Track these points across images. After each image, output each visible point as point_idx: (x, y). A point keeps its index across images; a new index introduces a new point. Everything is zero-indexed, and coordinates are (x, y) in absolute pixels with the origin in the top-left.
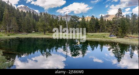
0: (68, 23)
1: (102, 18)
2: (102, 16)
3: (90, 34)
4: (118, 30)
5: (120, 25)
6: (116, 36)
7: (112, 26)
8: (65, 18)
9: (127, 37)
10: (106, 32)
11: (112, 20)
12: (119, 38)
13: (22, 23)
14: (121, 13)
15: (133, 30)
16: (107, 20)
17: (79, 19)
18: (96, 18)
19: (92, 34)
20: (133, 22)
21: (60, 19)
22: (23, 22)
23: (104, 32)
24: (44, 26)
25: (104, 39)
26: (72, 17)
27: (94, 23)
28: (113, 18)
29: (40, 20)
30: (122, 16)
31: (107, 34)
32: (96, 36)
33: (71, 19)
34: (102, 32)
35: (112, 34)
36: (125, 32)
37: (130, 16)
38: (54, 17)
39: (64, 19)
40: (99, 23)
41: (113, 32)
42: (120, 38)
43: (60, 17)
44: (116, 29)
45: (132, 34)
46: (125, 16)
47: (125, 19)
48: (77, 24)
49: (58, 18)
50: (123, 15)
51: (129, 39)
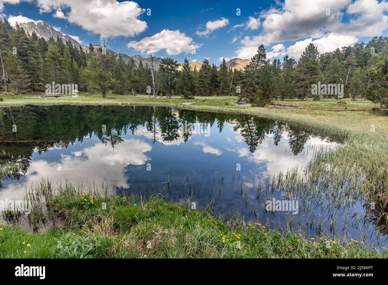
0: (154, 75)
1: (224, 66)
2: (224, 61)
3: (199, 98)
4: (254, 91)
5: (259, 81)
6: (251, 102)
7: (244, 83)
8: (149, 64)
9: (272, 106)
10: (231, 95)
11: (244, 70)
12: (256, 106)
13: (39, 69)
14: (264, 56)
15: (284, 92)
16: (235, 70)
17: (177, 66)
18: (212, 66)
19: (204, 98)
20: (285, 75)
21: (137, 64)
22: (42, 65)
23: (227, 94)
24: (102, 77)
25: (226, 109)
26: (164, 61)
27: (208, 76)
28: (247, 65)
29: (89, 62)
30: (264, 61)
31: (234, 99)
32: (211, 103)
33: (162, 67)
34: (223, 94)
35: (243, 99)
36: (268, 95)
37: (282, 61)
38: (123, 58)
39: (147, 66)
40: (218, 75)
41: (245, 95)
42: (258, 106)
43: (139, 62)
44: (252, 88)
45: (282, 99)
46: (271, 63)
47: (270, 68)
48: (174, 77)
49: (133, 61)
50: (266, 60)
51: (275, 110)
